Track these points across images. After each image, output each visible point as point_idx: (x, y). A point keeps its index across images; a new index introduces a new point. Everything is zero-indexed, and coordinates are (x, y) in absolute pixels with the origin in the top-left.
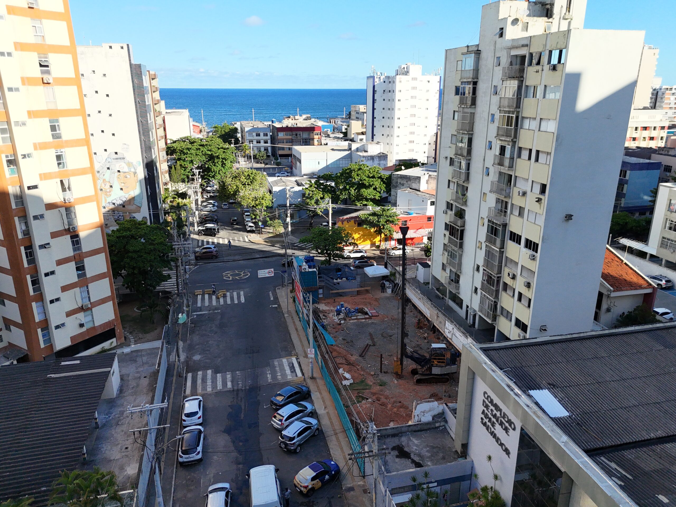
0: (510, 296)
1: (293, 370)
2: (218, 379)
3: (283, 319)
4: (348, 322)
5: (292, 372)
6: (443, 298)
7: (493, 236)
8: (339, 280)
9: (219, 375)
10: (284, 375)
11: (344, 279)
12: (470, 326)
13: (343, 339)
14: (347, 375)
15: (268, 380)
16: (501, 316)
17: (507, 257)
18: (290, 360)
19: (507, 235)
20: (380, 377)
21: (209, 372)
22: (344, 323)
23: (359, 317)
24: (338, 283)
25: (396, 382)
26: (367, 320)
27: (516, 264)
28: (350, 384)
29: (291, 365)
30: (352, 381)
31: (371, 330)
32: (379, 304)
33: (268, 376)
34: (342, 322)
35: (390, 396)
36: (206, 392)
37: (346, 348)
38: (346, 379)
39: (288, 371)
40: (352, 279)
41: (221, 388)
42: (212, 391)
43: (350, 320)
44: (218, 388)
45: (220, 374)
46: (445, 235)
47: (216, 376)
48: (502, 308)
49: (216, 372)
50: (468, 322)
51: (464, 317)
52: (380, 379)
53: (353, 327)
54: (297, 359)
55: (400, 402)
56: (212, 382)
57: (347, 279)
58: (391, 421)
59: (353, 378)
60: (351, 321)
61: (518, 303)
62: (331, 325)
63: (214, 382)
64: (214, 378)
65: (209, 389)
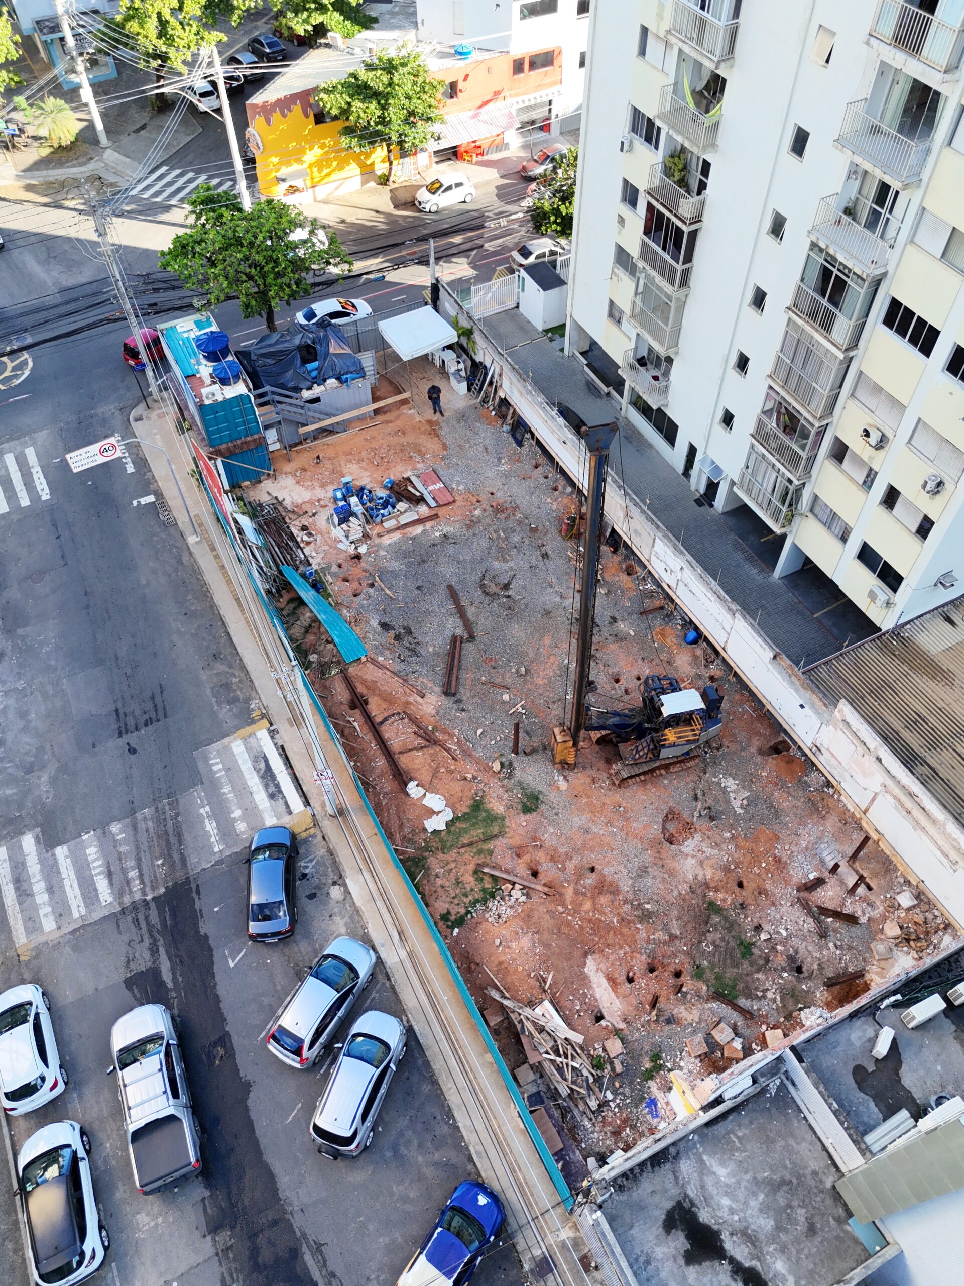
0: (852, 479)
1: (272, 789)
2: (63, 870)
3: (185, 559)
4: (379, 546)
5: (272, 796)
7: (825, 302)
8: (317, 390)
9: (61, 852)
10: (251, 812)
11: (332, 382)
12: (699, 503)
13: (385, 626)
14: (434, 801)
15: (211, 846)
16: (809, 515)
17: (861, 372)
18: (252, 741)
19: (880, 308)
20: (518, 773)
21: (28, 842)
22: (369, 553)
23: (404, 520)
24: (317, 400)
25: (563, 785)
26: (428, 525)
27: (898, 406)
28: (447, 824)
29: (262, 765)
30: (449, 815)
31: (448, 571)
32: (445, 447)
33: (208, 828)
34: (363, 549)
35: (562, 850)
36: (42, 939)
37: (398, 667)
38: (431, 813)
39: (260, 797)
40: (353, 379)
41: (83, 912)
42: (59, 928)
43: (379, 535)
44: (76, 915)
45: (65, 847)
46: (621, 220)
47: (54, 855)
48: (816, 498)
49: (48, 842)
50: (693, 488)
51: (680, 467)
52: (520, 783)
53: (395, 565)
54: (273, 733)
55: (593, 869)
56: (50, 890)
57: (338, 379)
58: (585, 955)
59: (450, 805)
60: (387, 540)
62: (334, 568)
63: (54, 888)
64: (51, 871)
65: (49, 924)
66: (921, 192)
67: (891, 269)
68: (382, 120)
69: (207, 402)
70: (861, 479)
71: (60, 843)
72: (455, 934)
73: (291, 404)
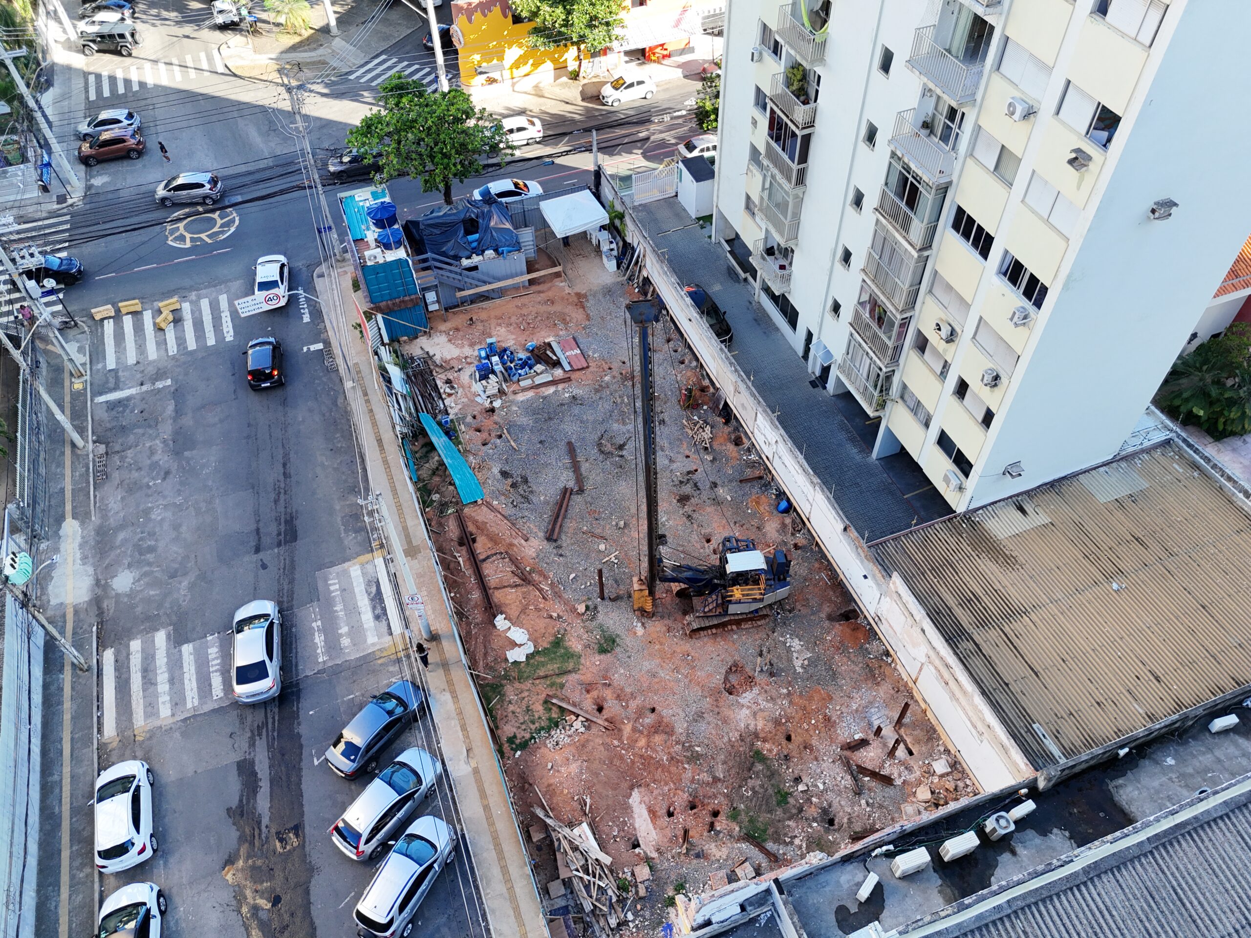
0: (932, 370)
1: (378, 611)
2: (185, 665)
3: (340, 401)
4: (512, 402)
5: (377, 618)
6: (746, 280)
7: (903, 205)
8: (476, 259)
9: (187, 649)
10: (357, 632)
11: (490, 253)
12: (813, 384)
13: (505, 474)
14: (518, 634)
15: (316, 656)
16: (899, 400)
17: (936, 272)
18: (369, 567)
19: (948, 215)
20: (600, 617)
21: (161, 638)
22: (502, 407)
23: (539, 380)
24: (475, 268)
25: (640, 631)
26: (560, 387)
27: (966, 305)
28: (527, 656)
29: (374, 589)
30: (530, 648)
31: (570, 428)
32: (588, 317)
33: (317, 640)
34: (497, 404)
35: (628, 690)
36: (157, 723)
37: (509, 511)
38: (514, 645)
39: (367, 617)
40: (510, 252)
41: (196, 703)
42: (173, 715)
43: (514, 393)
44: (189, 705)
45: (191, 645)
46: (755, 123)
47: (180, 651)
48: (905, 387)
49: (178, 639)
50: (810, 370)
51: (800, 350)
52: (601, 626)
53: (524, 420)
54: (387, 562)
55: (653, 710)
56: (171, 681)
57: (496, 250)
58: (632, 788)
59: (533, 639)
60: (521, 397)
61: (954, 401)
62: (469, 419)
63: (175, 680)
64: (175, 665)
65: (165, 711)
66: (976, 109)
67: (955, 178)
68: (566, 24)
69: (369, 263)
70: (938, 371)
71: (187, 641)
72: (517, 756)
73: (451, 271)
